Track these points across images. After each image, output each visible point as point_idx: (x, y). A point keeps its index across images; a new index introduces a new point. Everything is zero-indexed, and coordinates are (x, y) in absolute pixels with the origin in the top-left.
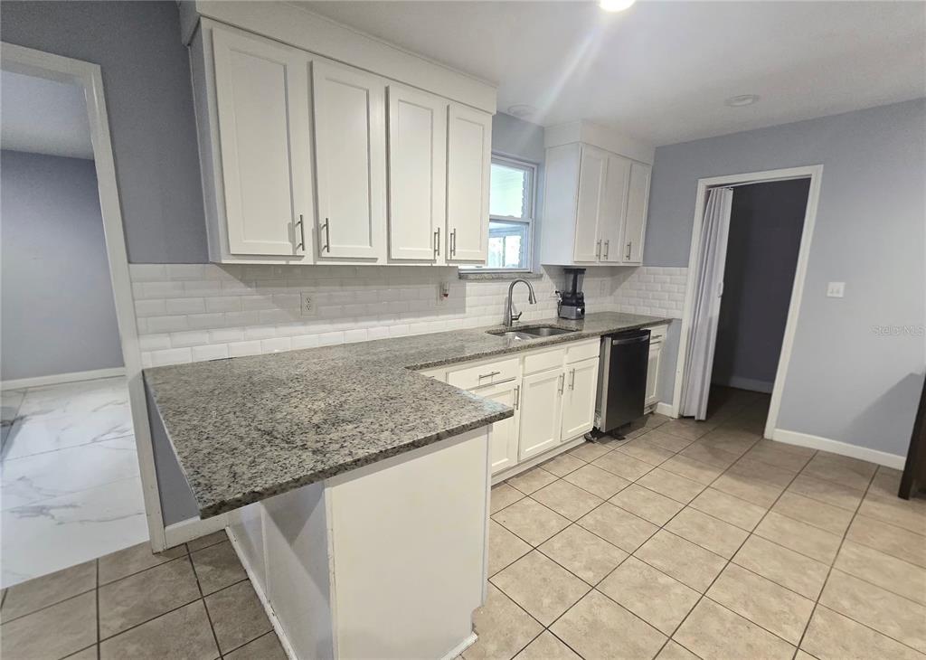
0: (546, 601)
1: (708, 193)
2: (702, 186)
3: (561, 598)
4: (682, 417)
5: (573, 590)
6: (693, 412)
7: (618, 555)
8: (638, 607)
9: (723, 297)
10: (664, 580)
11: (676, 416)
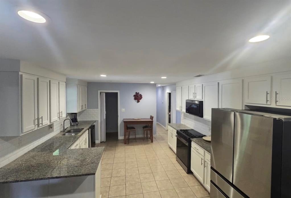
0: (106, 183)
1: (100, 93)
2: (99, 92)
3: (108, 182)
4: (101, 142)
5: (109, 180)
6: (103, 140)
7: (110, 171)
8: (119, 175)
9: (106, 115)
10: (119, 170)
11: (100, 142)
